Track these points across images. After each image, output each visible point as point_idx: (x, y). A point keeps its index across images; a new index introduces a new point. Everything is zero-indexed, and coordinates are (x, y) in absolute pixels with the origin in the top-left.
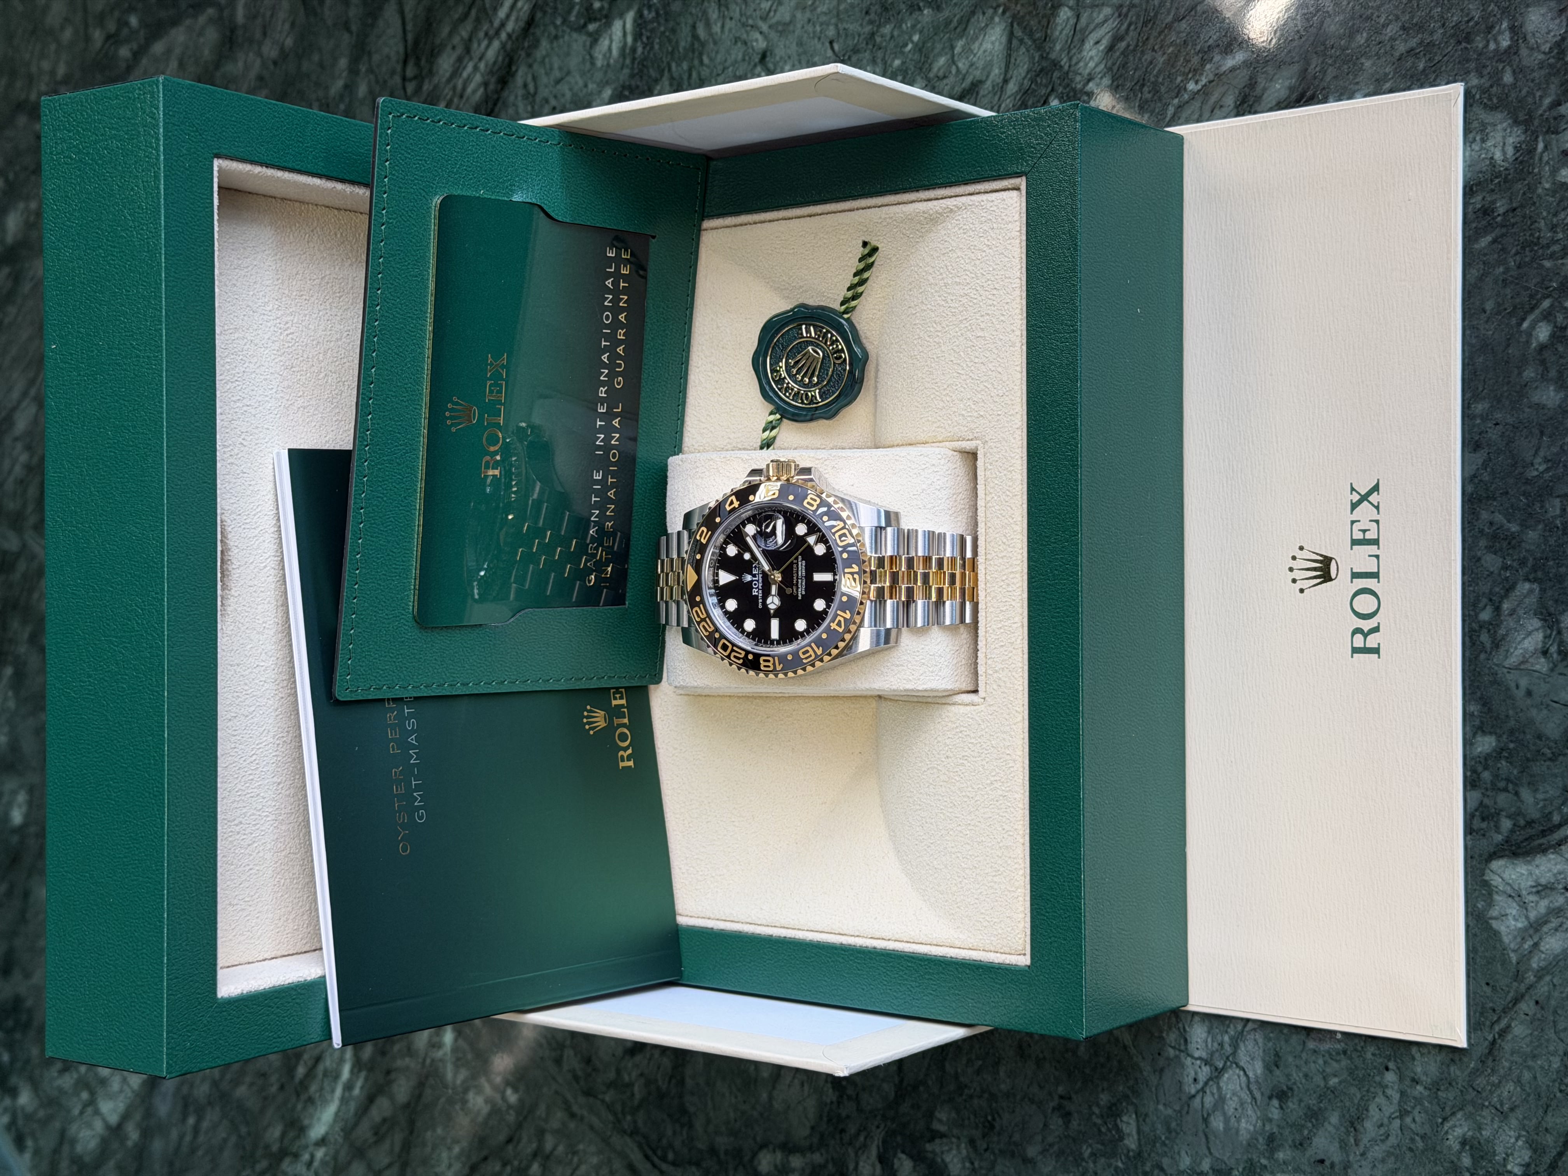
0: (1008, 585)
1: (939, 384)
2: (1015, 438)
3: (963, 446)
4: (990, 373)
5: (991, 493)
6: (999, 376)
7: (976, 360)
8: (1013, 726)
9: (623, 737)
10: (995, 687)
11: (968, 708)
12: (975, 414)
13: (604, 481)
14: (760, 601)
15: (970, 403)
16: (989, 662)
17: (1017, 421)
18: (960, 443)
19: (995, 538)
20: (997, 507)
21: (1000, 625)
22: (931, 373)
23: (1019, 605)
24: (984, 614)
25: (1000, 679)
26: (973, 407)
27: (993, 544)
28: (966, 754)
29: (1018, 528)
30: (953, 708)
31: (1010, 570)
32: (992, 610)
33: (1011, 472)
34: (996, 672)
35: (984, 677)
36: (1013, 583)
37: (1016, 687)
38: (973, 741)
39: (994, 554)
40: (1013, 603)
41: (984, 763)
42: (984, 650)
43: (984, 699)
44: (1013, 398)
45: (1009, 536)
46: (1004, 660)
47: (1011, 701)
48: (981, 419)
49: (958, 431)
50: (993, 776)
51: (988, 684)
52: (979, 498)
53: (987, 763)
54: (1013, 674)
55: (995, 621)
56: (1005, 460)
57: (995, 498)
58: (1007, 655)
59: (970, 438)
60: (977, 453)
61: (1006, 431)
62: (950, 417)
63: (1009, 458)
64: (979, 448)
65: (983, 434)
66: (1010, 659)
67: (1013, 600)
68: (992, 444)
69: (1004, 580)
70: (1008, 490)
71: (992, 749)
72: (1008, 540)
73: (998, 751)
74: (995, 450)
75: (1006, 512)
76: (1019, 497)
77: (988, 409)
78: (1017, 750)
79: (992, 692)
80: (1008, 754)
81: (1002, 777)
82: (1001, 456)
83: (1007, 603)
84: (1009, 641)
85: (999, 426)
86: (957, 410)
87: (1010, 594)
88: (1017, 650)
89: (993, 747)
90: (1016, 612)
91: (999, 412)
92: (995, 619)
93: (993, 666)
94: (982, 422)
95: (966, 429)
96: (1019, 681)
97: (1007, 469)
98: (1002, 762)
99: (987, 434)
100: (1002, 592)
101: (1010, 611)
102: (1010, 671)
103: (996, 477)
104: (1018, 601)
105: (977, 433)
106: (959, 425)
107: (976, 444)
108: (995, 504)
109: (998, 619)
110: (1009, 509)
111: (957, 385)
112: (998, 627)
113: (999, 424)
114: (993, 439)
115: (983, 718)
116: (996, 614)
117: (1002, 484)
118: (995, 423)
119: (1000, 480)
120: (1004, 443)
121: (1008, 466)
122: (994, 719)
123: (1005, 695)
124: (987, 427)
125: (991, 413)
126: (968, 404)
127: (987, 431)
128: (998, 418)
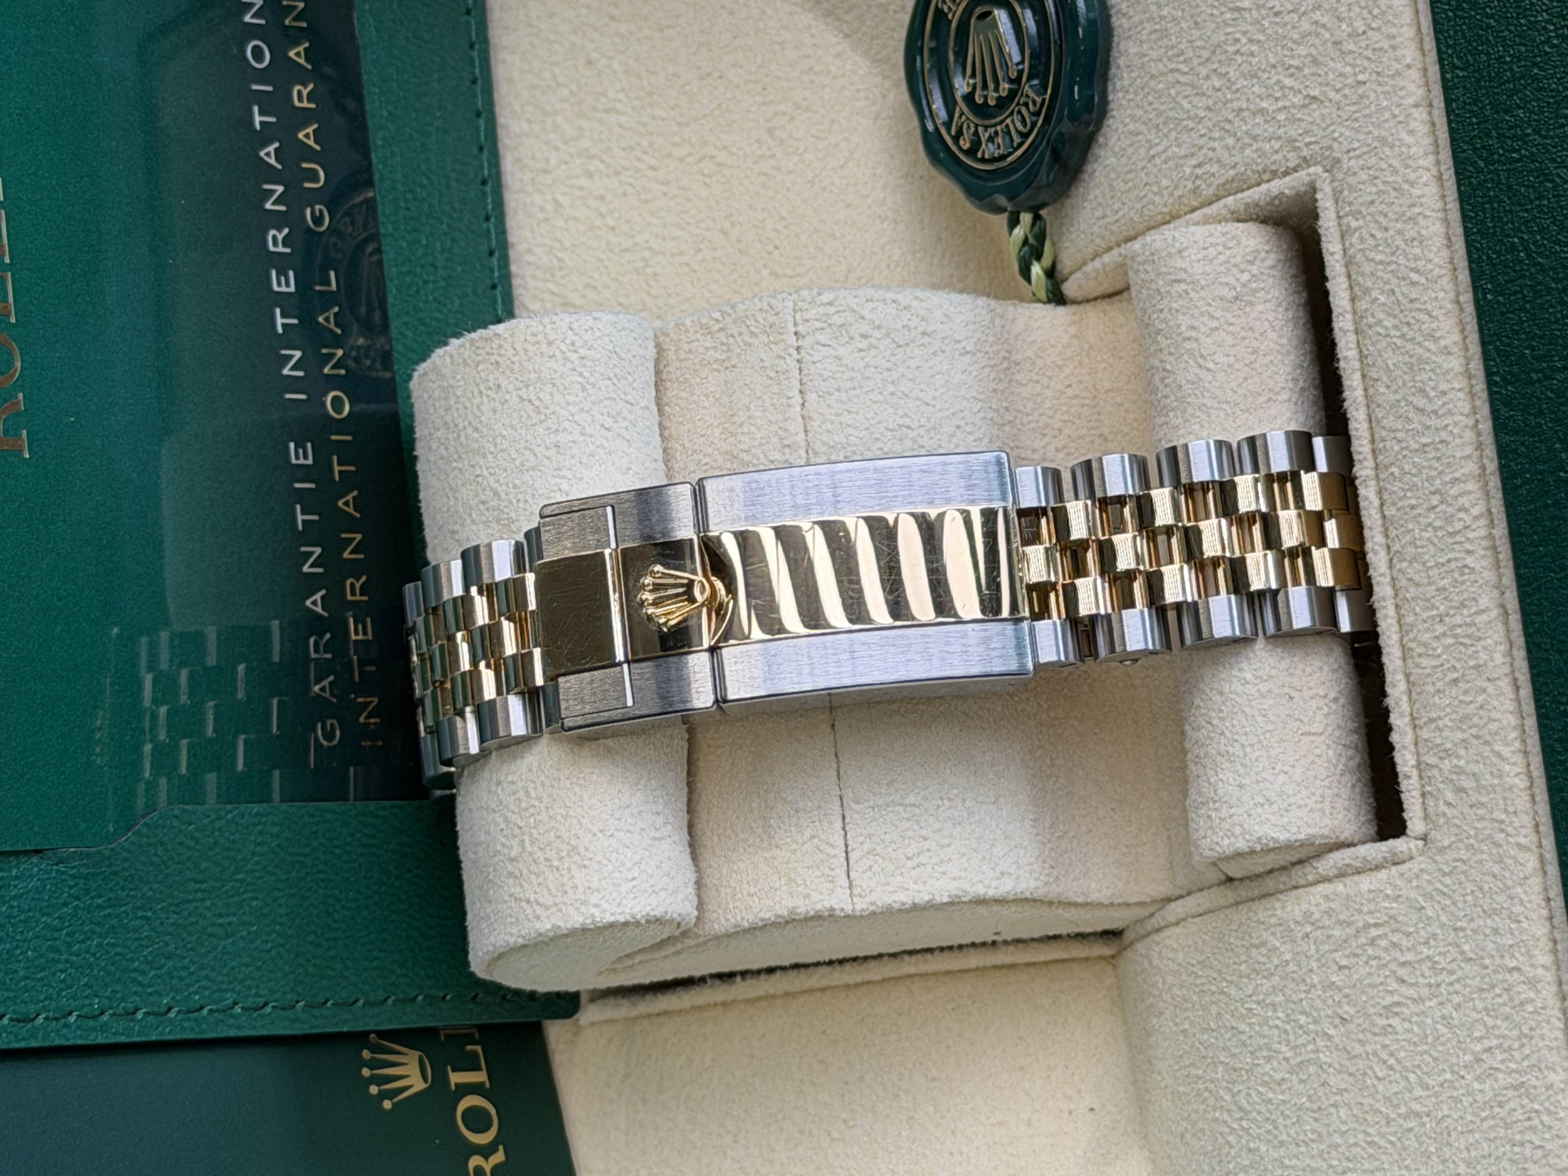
0: (1449, 516)
1: (1190, 53)
2: (1411, 132)
3: (1275, 191)
5: (1367, 291)
10: (1450, 796)
11: (1383, 874)
12: (1297, 100)
13: (320, 470)
15: (1281, 75)
16: (1425, 734)
17: (1411, 88)
18: (1264, 187)
19: (1395, 405)
20: (1389, 322)
21: (1440, 629)
22: (1165, 34)
23: (1487, 562)
24: (1391, 612)
25: (1460, 771)
26: (1288, 82)
28: (1396, 998)
29: (1455, 363)
32: (1412, 593)
33: (1414, 220)
34: (1448, 754)
35: (1414, 780)
36: (1463, 509)
37: (1511, 782)
38: (1409, 957)
39: (1397, 448)
40: (1469, 561)
41: (1448, 1009)
42: (1405, 707)
43: (1423, 839)
44: (1394, 31)
45: (1433, 388)
46: (1466, 718)
47: (1502, 822)
48: (1314, 106)
49: (1255, 156)
50: (1480, 1039)
51: (1430, 793)
52: (1334, 314)
53: (1458, 1007)
54: (1496, 748)
55: (1425, 621)
56: (1394, 194)
57: (1382, 299)
58: (1471, 702)
59: (1291, 165)
60: (1316, 200)
61: (1386, 121)
62: (1228, 127)
63: (1406, 186)
64: (1318, 185)
65: (1326, 142)
66: (1481, 712)
67: (1469, 552)
68: (1352, 162)
69: (1434, 508)
70: (1412, 270)
71: (1467, 967)
72: (1430, 400)
73: (1486, 967)
74: (1363, 176)
75: (1416, 327)
76: (1445, 282)
77: (1331, 76)
78: (1536, 952)
79: (1444, 814)
80: (1513, 969)
81: (1505, 1037)
82: (1381, 187)
83: (1453, 565)
84: (1471, 663)
85: (1367, 112)
86: (1244, 105)
87: (1458, 538)
88: (1499, 683)
89: (1468, 960)
90: (1481, 581)
91: (1361, 77)
92: (1425, 615)
93: (1438, 741)
94: (1317, 113)
95: (1277, 145)
96: (1514, 764)
97: (1404, 214)
98: (1500, 996)
99: (1335, 139)
100: (1436, 540)
101: (1462, 583)
102: (1486, 743)
103: (1377, 246)
104: (1482, 552)
105: (1310, 143)
106: (1255, 138)
107: (1309, 174)
108: (1382, 316)
109: (1435, 612)
110: (1423, 317)
111: (1237, 41)
112: (1436, 634)
113: (1365, 106)
114: (1354, 150)
115: (1429, 888)
116: (1427, 600)
117: (1394, 259)
118: (1353, 108)
119: (1388, 250)
120: (1386, 151)
121: (1404, 209)
122: (1461, 883)
123: (1481, 812)
124: (1333, 124)
125: (1339, 86)
126: (1275, 79)
127: (1334, 131)
128: (1361, 91)
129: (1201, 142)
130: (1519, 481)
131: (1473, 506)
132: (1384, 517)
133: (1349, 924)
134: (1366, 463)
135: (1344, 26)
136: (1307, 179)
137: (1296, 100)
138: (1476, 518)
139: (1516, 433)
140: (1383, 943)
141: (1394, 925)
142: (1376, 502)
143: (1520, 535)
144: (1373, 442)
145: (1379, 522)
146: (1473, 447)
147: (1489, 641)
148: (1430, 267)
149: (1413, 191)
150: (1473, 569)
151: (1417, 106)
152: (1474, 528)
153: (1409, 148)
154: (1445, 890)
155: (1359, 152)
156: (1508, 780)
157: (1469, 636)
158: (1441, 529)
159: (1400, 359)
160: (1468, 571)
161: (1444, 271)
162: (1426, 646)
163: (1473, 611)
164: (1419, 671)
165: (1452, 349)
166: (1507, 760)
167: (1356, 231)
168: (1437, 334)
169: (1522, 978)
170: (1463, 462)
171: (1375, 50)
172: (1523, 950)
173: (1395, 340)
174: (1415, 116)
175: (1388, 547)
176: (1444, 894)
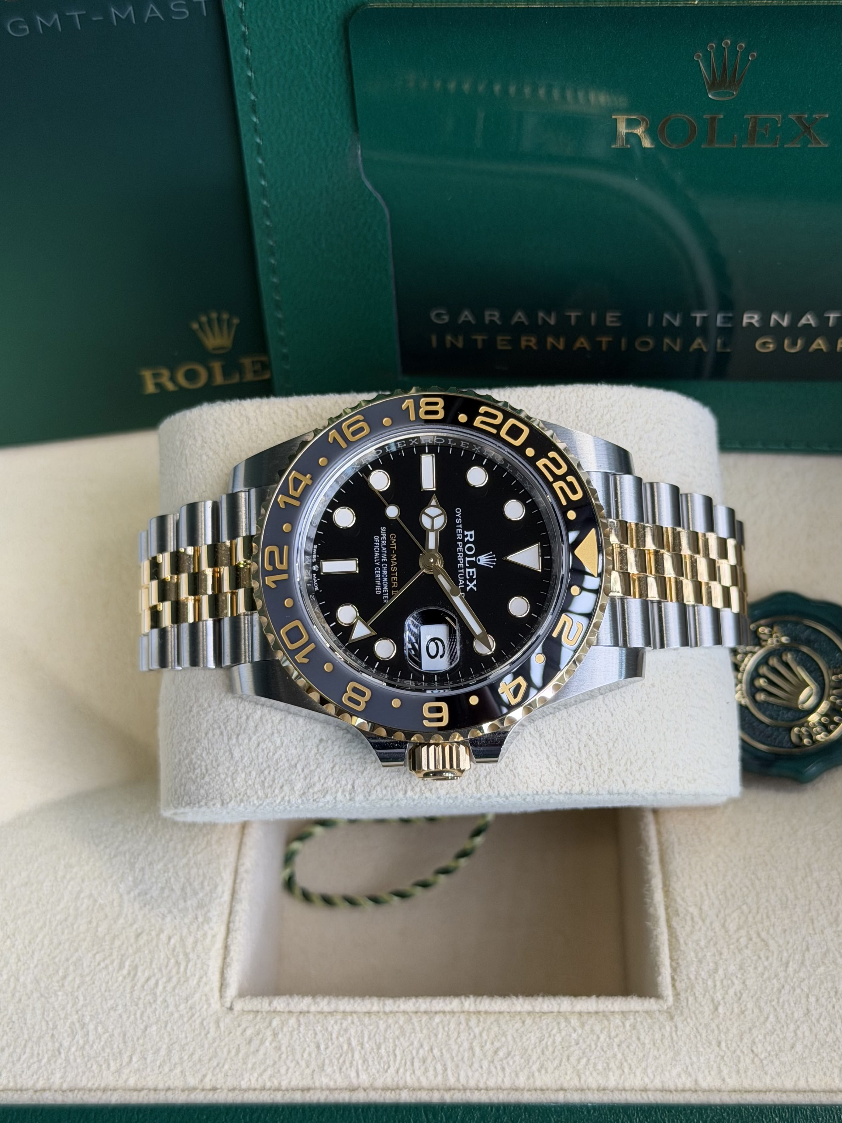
0: (424, 1060)
1: (767, 923)
2: (679, 1075)
3: (663, 969)
4: (792, 1027)
5: (583, 1025)
6: (788, 1046)
7: (812, 999)
8: (178, 1070)
12: (718, 996)
13: (601, 328)
15: (738, 986)
16: (293, 1021)
17: (709, 1079)
18: (668, 962)
19: (504, 1034)
20: (558, 1039)
21: (354, 1043)
22: (784, 906)
23: (390, 1081)
24: (375, 1008)
25: (262, 1042)
26: (731, 992)
27: (495, 1028)
28: (139, 974)
31: (449, 1064)
32: (382, 1026)
33: (621, 1067)
34: (275, 1035)
36: (426, 1070)
37: (246, 1076)
38: (160, 987)
39: (477, 1031)
40: (392, 1070)
41: (120, 1010)
42: (313, 1009)
43: (231, 1009)
44: (749, 1073)
45: (508, 1063)
46: (293, 1051)
47: (223, 1067)
48: (711, 1007)
49: (689, 959)
50: (96, 1028)
51: (256, 1017)
52: (573, 999)
53: (120, 1016)
54: (269, 1069)
55: (362, 1031)
56: (641, 1055)
57: (574, 1036)
58: (302, 1056)
59: (677, 984)
60: (650, 997)
61: (691, 1058)
62: (712, 943)
63: (644, 1065)
64: (661, 1002)
65: (686, 1011)
66: (294, 1062)
67: (397, 1071)
68: (668, 1029)
69: (432, 1051)
70: (589, 1060)
71: (142, 1027)
72: (501, 1060)
73: (138, 1039)
74: (658, 1036)
75: (551, 1057)
76: (575, 1082)
77: (729, 1023)
78: (138, 1076)
79: (239, 1026)
80: (131, 1060)
81: (92, 1046)
82: (648, 1046)
83: (392, 1058)
84: (327, 1062)
85: (699, 1045)
86: (723, 957)
87: (408, 1063)
88: (309, 1078)
89: (146, 1028)
90: (377, 1075)
91: (723, 1044)
92: (366, 1033)
93: (285, 1029)
94: (707, 1009)
95: (692, 977)
96: (257, 1080)
97: (626, 1061)
98: (118, 1046)
99: (686, 1019)
100: (411, 1048)
101: (379, 1063)
102: (275, 1063)
103: (610, 1038)
104: (396, 1079)
105: (687, 999)
106: (700, 962)
107: (668, 996)
108: (563, 1033)
109: (366, 1039)
110: (556, 1062)
111: (767, 958)
112: (352, 1039)
113: (703, 1044)
114: (676, 1031)
115: (198, 1008)
116: (375, 1035)
117: (598, 1048)
118: (704, 1035)
119: (605, 1045)
120: (670, 1054)
121: (629, 1061)
122: (194, 1030)
123: (233, 1052)
124: (697, 1018)
125: (721, 1027)
126: (736, 982)
127: (692, 1019)
128: (714, 1043)
129: (708, 922)
130: (430, 1117)
131: (427, 1078)
132: (436, 1013)
133: (193, 949)
134: (473, 1006)
135: (760, 1037)
136: (666, 993)
137: (718, 994)
138: (418, 1079)
140: (174, 971)
141: (182, 980)
142: (448, 1009)
143: (396, 1112)
144: (486, 1012)
145: (433, 1009)
146: (465, 1083)
147: (338, 1075)
148: (588, 1073)
149: (640, 1069)
150: (387, 1071)
151: (696, 1081)
152: (413, 1076)
153: (669, 1071)
154: (193, 1019)
155: (674, 1034)
156: (248, 1074)
157: (344, 1062)
158: (417, 1053)
159: (533, 1042)
160: (386, 1067)
161: (582, 1082)
162: (346, 1030)
163: (360, 1067)
164: (332, 1022)
165: (531, 1081)
166: (261, 1075)
167: (623, 1023)
168: (543, 1071)
169: (124, 1064)
170: (456, 1075)
171: (739, 1057)
172: (141, 1068)
173: (546, 1040)
174: (689, 1079)
175: (416, 1012)
176: (191, 1018)
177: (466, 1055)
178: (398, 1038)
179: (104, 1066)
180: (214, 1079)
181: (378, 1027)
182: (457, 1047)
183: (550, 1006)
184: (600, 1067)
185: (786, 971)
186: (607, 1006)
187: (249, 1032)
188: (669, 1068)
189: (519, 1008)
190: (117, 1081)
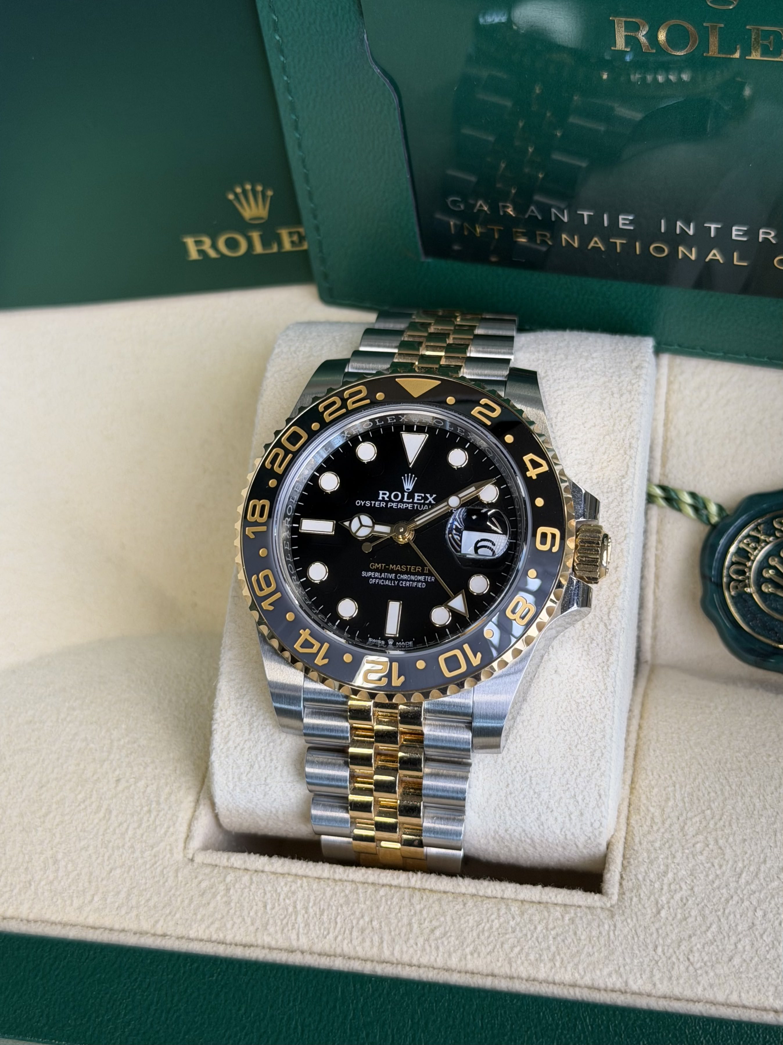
0: (363, 931)
2: (610, 975)
3: (612, 868)
4: (733, 939)
5: (522, 914)
6: (725, 958)
7: (760, 913)
8: (134, 913)
9: (232, 244)
12: (663, 900)
14: (368, 504)
15: (685, 892)
16: (246, 878)
17: (640, 982)
19: (444, 914)
20: (496, 924)
21: (299, 907)
22: (749, 816)
23: (327, 947)
24: (326, 875)
25: (214, 896)
26: (677, 897)
27: (436, 907)
28: (113, 817)
30: (191, 798)
31: (386, 937)
32: (329, 892)
33: (553, 960)
34: (228, 890)
36: (364, 940)
37: (195, 926)
38: (130, 833)
39: (418, 907)
40: (331, 936)
41: (91, 850)
42: (267, 868)
43: (192, 860)
44: (682, 981)
45: (443, 943)
46: (241, 907)
47: (175, 915)
48: (654, 910)
49: (640, 859)
50: (66, 866)
51: (213, 870)
52: (518, 886)
53: (90, 857)
54: (217, 922)
55: (308, 896)
56: (575, 950)
57: (512, 923)
58: (249, 913)
59: (625, 883)
60: (594, 892)
61: (624, 959)
62: (667, 845)
63: (576, 960)
64: (605, 899)
65: (628, 911)
66: (241, 919)
67: (336, 938)
68: (606, 927)
69: (371, 923)
70: (522, 949)
71: (108, 869)
72: (437, 939)
73: (102, 880)
74: (595, 933)
75: (485, 942)
76: (506, 970)
77: (669, 928)
78: (97, 915)
79: (196, 877)
80: (93, 899)
81: (60, 882)
82: (583, 942)
83: (333, 925)
84: (271, 921)
85: (635, 947)
86: (676, 861)
87: (347, 932)
88: (253, 935)
89: (111, 870)
90: (316, 940)
91: (660, 949)
92: (312, 898)
93: (237, 886)
94: (649, 911)
95: (640, 877)
96: (204, 931)
97: (559, 954)
98: (83, 885)
99: (626, 919)
100: (352, 917)
101: (320, 929)
102: (223, 917)
103: (547, 929)
104: (334, 946)
105: (631, 900)
106: (651, 863)
107: (613, 894)
108: (502, 920)
109: (311, 904)
110: (490, 947)
111: (721, 866)
112: (298, 902)
113: (639, 947)
114: (614, 931)
115: (161, 856)
116: (320, 900)
117: (534, 939)
118: (642, 937)
119: (541, 936)
120: (605, 953)
121: (562, 955)
122: (154, 877)
123: (187, 902)
124: (637, 920)
125: (660, 931)
126: (684, 887)
127: (632, 920)
128: (651, 947)
129: (667, 824)
130: (358, 986)
131: (363, 948)
132: (383, 885)
133: (166, 799)
134: (419, 882)
135: (699, 946)
136: (610, 891)
137: (664, 898)
138: (355, 948)
139: (388, 994)
140: (145, 819)
141: (151, 827)
142: (395, 882)
143: (326, 978)
144: (431, 891)
145: (381, 882)
146: (399, 958)
147: (279, 935)
148: (519, 962)
149: (571, 965)
150: (325, 938)
151: (626, 983)
152: (350, 945)
153: (601, 970)
154: (155, 866)
155: (611, 933)
156: (197, 925)
157: (287, 924)
158: (358, 923)
159: (470, 925)
160: (325, 933)
161: (513, 970)
162: (294, 893)
163: (301, 930)
164: (282, 884)
165: (463, 963)
166: (208, 927)
167: (563, 917)
168: (476, 955)
169: (86, 902)
170: (391, 949)
171: (674, 963)
172: (101, 907)
173: (483, 925)
174: (620, 980)
175: (364, 883)
176: (153, 865)
177: (404, 930)
178: (341, 906)
179: (68, 902)
180: (165, 926)
181: (324, 894)
182: (396, 921)
183: (494, 892)
184: (532, 957)
185: (737, 882)
186: (550, 898)
187: (203, 885)
188: (601, 966)
189: (463, 890)
190: (78, 917)
